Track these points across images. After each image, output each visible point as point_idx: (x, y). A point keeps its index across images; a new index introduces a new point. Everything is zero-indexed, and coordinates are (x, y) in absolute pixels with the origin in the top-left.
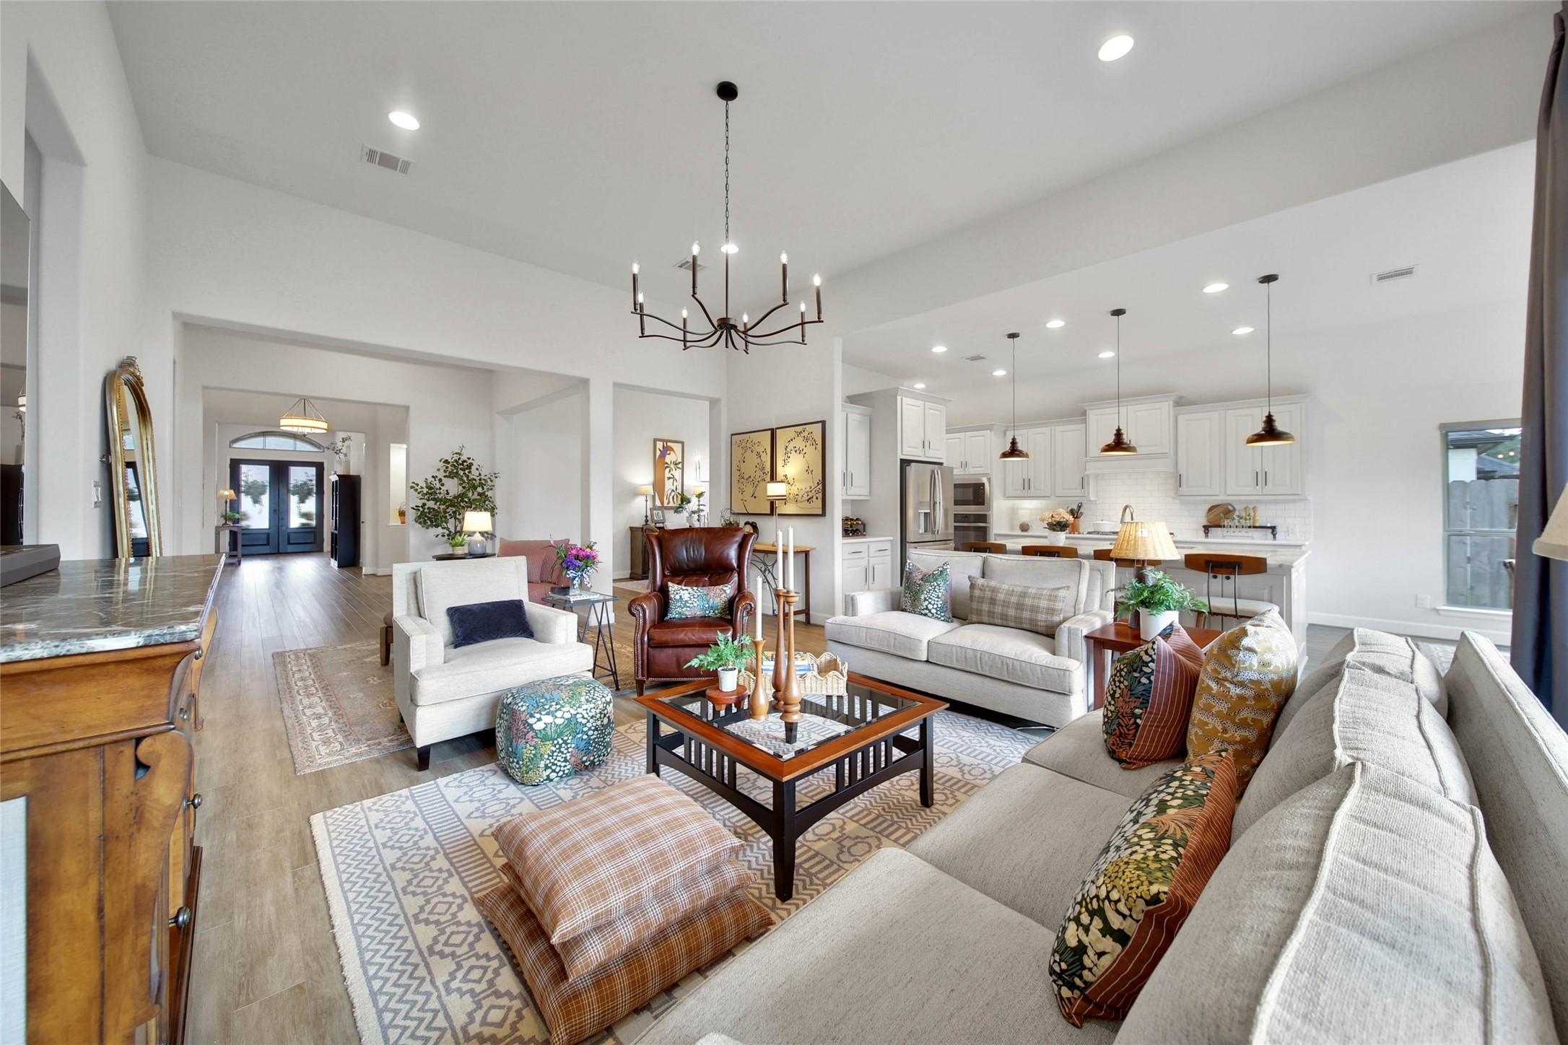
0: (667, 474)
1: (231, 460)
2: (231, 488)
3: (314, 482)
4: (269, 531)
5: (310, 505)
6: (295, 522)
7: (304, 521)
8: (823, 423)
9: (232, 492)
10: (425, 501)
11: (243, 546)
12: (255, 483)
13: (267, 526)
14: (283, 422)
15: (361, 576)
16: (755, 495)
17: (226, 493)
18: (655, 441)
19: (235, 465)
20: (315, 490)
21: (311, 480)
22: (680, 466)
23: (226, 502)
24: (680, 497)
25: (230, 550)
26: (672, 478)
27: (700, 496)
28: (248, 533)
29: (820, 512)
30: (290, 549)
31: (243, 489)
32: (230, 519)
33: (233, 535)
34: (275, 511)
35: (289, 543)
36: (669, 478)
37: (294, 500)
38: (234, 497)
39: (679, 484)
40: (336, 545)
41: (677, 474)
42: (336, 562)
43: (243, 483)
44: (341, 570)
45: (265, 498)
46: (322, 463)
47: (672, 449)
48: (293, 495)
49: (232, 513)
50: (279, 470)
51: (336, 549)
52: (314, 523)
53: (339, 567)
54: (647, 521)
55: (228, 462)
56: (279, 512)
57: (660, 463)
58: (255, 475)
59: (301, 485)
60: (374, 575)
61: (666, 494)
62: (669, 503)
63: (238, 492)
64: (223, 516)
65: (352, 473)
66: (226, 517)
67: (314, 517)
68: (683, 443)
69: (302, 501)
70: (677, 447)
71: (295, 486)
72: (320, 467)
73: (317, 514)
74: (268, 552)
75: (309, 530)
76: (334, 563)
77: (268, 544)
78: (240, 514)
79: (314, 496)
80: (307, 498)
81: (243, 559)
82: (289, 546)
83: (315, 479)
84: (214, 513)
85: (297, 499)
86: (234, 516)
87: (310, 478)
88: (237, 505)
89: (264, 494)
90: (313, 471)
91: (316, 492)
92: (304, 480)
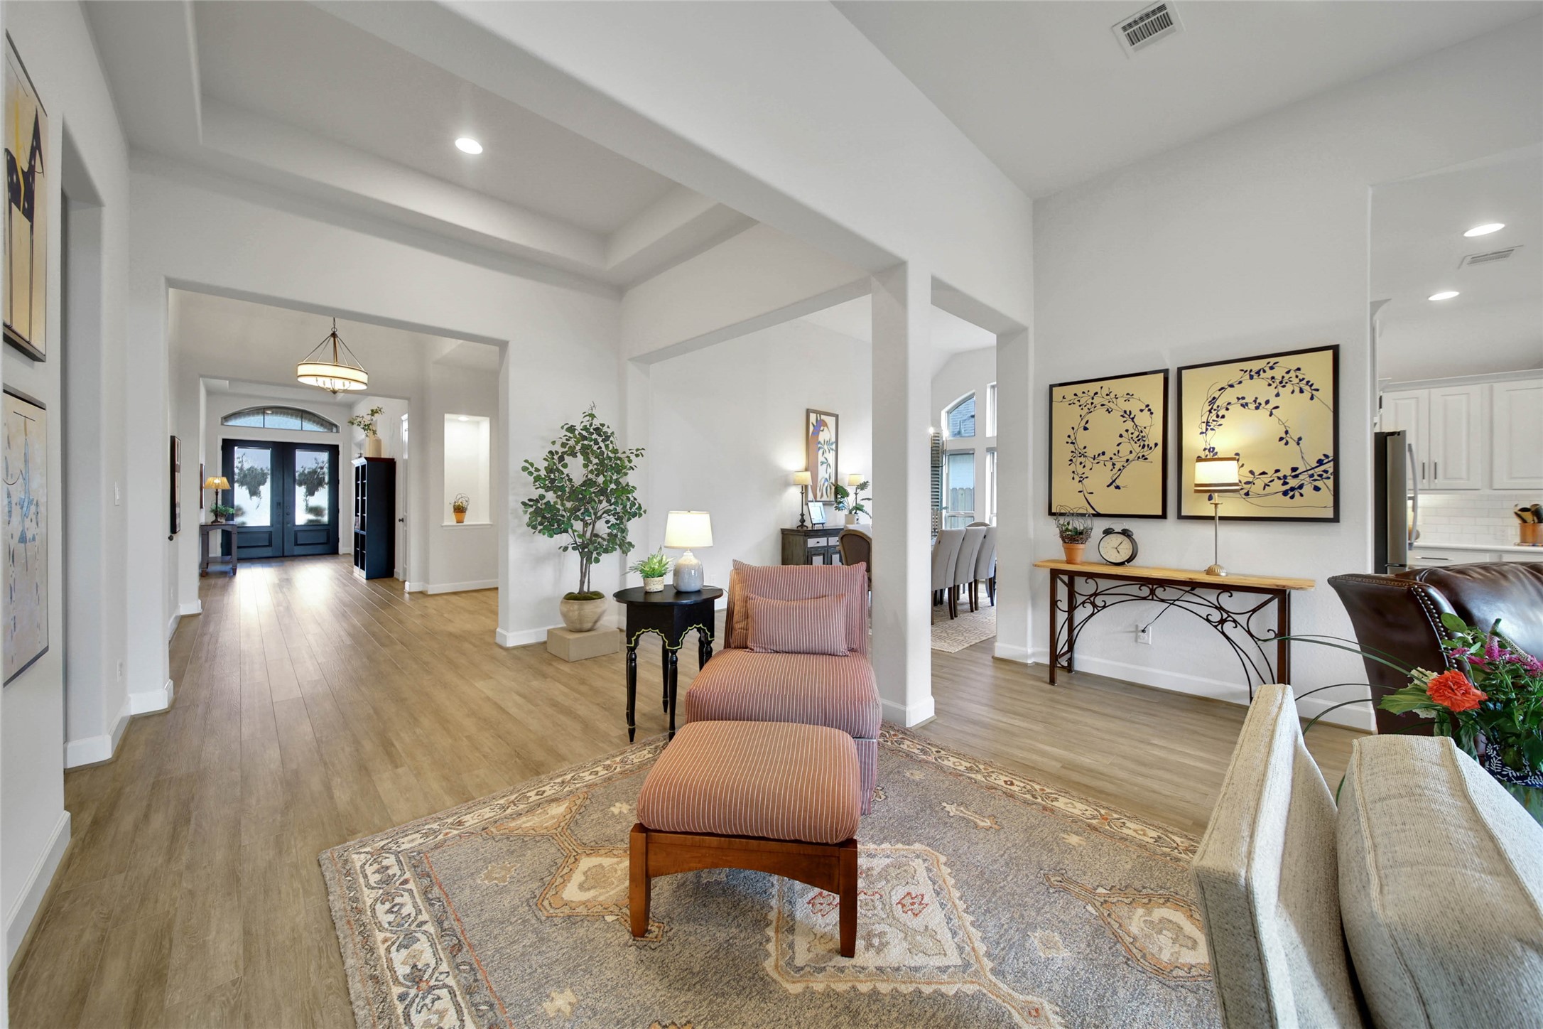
0: (821, 459)
1: (224, 441)
2: (223, 476)
3: (326, 470)
4: (271, 529)
5: (321, 498)
6: (301, 518)
7: (312, 517)
8: (1335, 349)
9: (225, 480)
10: (542, 491)
11: (239, 547)
12: (251, 470)
13: (268, 523)
14: (302, 370)
15: (403, 594)
16: (1118, 482)
17: (217, 481)
18: (808, 412)
19: (228, 446)
20: (327, 479)
21: (322, 468)
22: (834, 447)
23: (216, 493)
24: (833, 488)
25: (222, 555)
26: (826, 462)
27: (863, 486)
28: (244, 530)
29: (1330, 515)
30: (298, 550)
31: (236, 477)
32: (222, 515)
33: (227, 536)
34: (279, 504)
35: (297, 544)
36: (822, 463)
37: (300, 491)
38: (227, 486)
39: (832, 470)
40: (363, 548)
41: (831, 457)
42: (363, 573)
43: (236, 471)
44: (370, 581)
45: (266, 490)
46: (337, 447)
47: (825, 424)
48: (300, 485)
49: (224, 508)
50: (283, 453)
51: (363, 555)
52: (325, 519)
53: (368, 578)
54: (803, 521)
55: (220, 443)
56: (283, 506)
57: (811, 442)
58: (253, 460)
59: (309, 473)
60: (421, 593)
61: (819, 485)
62: (822, 496)
63: (231, 480)
64: (212, 511)
65: (385, 455)
66: (216, 513)
67: (326, 512)
68: (837, 417)
69: (311, 492)
70: (830, 421)
71: (302, 474)
72: (334, 451)
73: (329, 508)
74: (271, 555)
75: (319, 528)
76: (360, 574)
77: (270, 545)
78: (233, 508)
79: (327, 487)
80: (317, 489)
81: (238, 565)
82: (296, 548)
83: (327, 465)
84: (201, 507)
85: (305, 490)
86: (227, 511)
87: (321, 465)
88: (230, 498)
89: (264, 484)
90: (324, 457)
91: (329, 483)
92: (314, 466)
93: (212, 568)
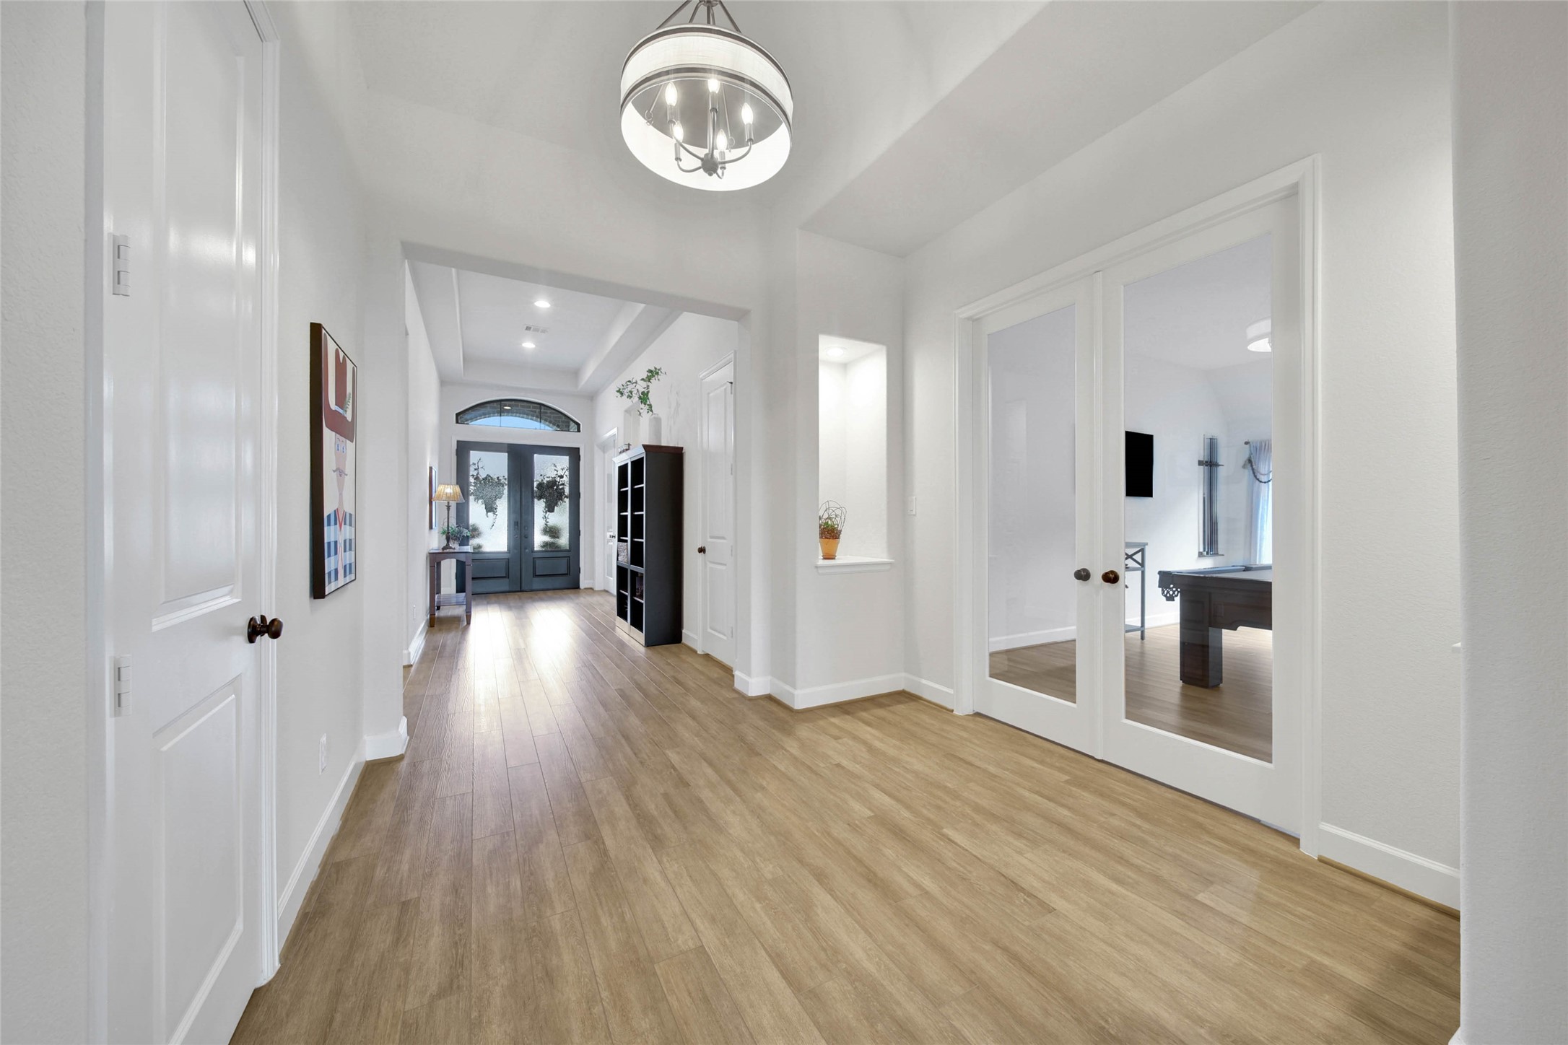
1: (459, 443)
2: (456, 485)
3: (566, 479)
4: (508, 556)
5: (561, 516)
6: (539, 539)
7: (550, 539)
9: (458, 490)
11: (473, 578)
12: (488, 479)
13: (505, 549)
17: (449, 490)
19: (463, 449)
20: (567, 492)
21: (561, 477)
23: (448, 507)
25: (456, 592)
28: (481, 559)
30: (537, 583)
31: (471, 487)
32: (456, 539)
33: (461, 564)
34: (516, 524)
35: (535, 575)
37: (539, 506)
38: (461, 498)
42: (640, 636)
43: (472, 480)
45: (502, 505)
46: (578, 449)
48: (540, 498)
50: (520, 457)
52: (564, 541)
53: (649, 644)
55: (454, 446)
56: (521, 526)
58: (495, 465)
59: (548, 483)
63: (465, 493)
64: (443, 533)
66: (449, 536)
67: (566, 533)
69: (550, 508)
71: (541, 484)
72: (574, 454)
73: (570, 528)
74: (507, 588)
75: (558, 553)
77: (507, 576)
78: (468, 528)
79: (567, 500)
80: (556, 504)
81: (473, 603)
82: (536, 579)
83: (567, 473)
84: (431, 527)
85: (544, 505)
86: (460, 532)
87: (561, 473)
88: (465, 515)
89: (500, 498)
90: (564, 461)
91: (569, 497)
92: (553, 474)
93: (444, 612)
